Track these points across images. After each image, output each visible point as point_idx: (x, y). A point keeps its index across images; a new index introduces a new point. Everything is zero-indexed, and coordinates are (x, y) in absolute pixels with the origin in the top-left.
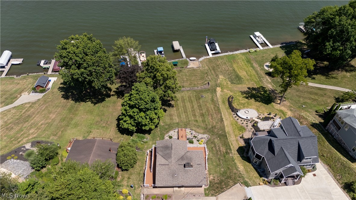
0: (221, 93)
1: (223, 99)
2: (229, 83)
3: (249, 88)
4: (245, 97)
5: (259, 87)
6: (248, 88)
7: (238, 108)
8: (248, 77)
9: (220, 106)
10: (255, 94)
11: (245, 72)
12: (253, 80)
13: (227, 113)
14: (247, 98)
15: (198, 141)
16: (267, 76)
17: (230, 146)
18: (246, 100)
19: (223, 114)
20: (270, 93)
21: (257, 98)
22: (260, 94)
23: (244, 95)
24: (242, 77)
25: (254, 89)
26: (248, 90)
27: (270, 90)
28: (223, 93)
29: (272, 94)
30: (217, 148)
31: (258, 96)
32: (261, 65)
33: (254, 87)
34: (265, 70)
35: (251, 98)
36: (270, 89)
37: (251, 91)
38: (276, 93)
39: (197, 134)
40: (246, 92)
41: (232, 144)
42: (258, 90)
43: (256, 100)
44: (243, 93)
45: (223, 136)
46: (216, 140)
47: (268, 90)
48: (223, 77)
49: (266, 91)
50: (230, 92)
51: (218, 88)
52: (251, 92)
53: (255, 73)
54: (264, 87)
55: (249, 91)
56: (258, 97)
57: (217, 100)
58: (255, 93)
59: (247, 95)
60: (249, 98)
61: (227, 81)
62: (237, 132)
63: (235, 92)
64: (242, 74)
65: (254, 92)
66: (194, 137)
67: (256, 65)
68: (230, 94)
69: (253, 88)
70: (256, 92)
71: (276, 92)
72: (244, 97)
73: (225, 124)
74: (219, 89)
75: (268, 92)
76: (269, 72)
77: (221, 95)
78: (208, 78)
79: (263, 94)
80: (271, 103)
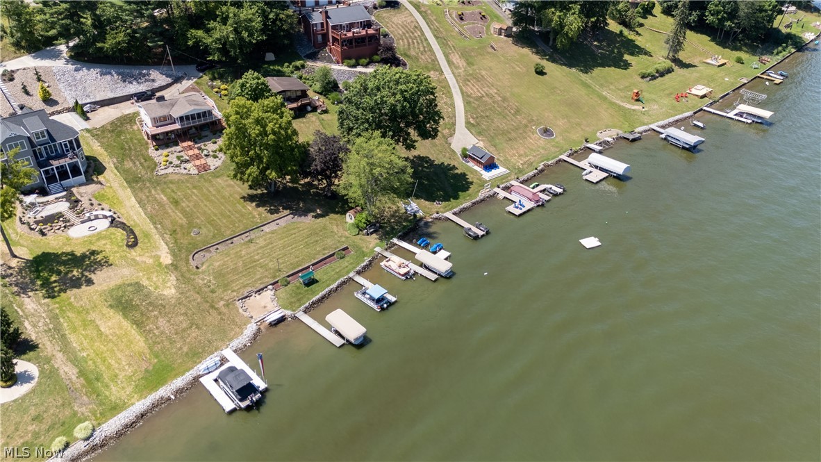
0: (159, 253)
1: (149, 241)
2: (145, 282)
3: (90, 282)
4: (98, 254)
5: (62, 294)
6: (93, 283)
7: (113, 230)
8: (93, 315)
9: (152, 226)
10: (74, 267)
11: (103, 330)
12: (79, 312)
13: (135, 218)
14: (93, 253)
15: (171, 163)
16: (33, 338)
17: (118, 171)
18: (94, 248)
19: (143, 214)
20: (33, 282)
21: (69, 260)
22: (59, 273)
23: (99, 257)
24: (112, 312)
25: (76, 284)
26: (92, 276)
27: (32, 290)
28: (153, 254)
29: (27, 280)
30: (137, 163)
31: (65, 265)
32: (50, 375)
33: (75, 291)
34: (36, 361)
35: (84, 256)
36: (30, 294)
37: (83, 275)
38: (16, 285)
39: (176, 171)
40: (96, 269)
41: (116, 175)
42: (65, 284)
43: (72, 254)
44: (106, 263)
45: (133, 181)
46: (143, 172)
47: (36, 290)
48: (165, 293)
49: (42, 285)
50: (138, 259)
51: (170, 262)
52: (85, 270)
53: (72, 337)
54: (49, 297)
55: (90, 271)
56: (65, 263)
57: (162, 236)
58: (72, 271)
59: (94, 259)
60: (88, 253)
61: (151, 286)
62: (109, 193)
63: (124, 263)
64: (113, 323)
65: (75, 273)
66: (180, 167)
67: (68, 371)
68: (134, 253)
69: (79, 286)
70: (70, 275)
71: (16, 289)
72: (101, 251)
73: (133, 199)
74: (167, 259)
75: (39, 283)
76: (24, 353)
77: (157, 248)
78: (203, 279)
79: (51, 276)
80: (34, 258)
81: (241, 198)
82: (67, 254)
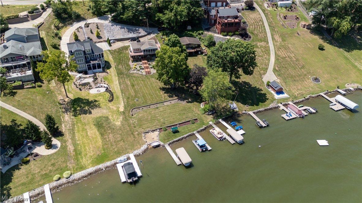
0: (120, 106)
1: (118, 100)
2: (110, 117)
3: (90, 113)
4: (97, 102)
5: (79, 116)
6: (91, 114)
7: (106, 93)
8: (87, 127)
9: (121, 94)
10: (87, 105)
11: (88, 134)
12: (83, 125)
13: (116, 89)
14: (96, 101)
15: (136, 69)
16: (63, 131)
17: (116, 69)
18: (96, 99)
19: (119, 88)
20: (71, 109)
21: (86, 102)
22: (81, 107)
23: (97, 103)
24: (94, 127)
25: (85, 112)
26: (92, 111)
27: (69, 112)
28: (117, 106)
29: (69, 107)
30: (124, 67)
31: (84, 104)
32: (64, 147)
33: (84, 115)
34: (61, 141)
35: (92, 102)
36: (68, 113)
37: (89, 109)
38: (64, 109)
39: (137, 72)
40: (94, 108)
41: (114, 70)
42: (81, 112)
43: (88, 100)
44: (98, 106)
45: (120, 74)
46: (125, 71)
47: (71, 112)
48: (116, 123)
49: (73, 111)
50: (111, 107)
51: (122, 110)
52: (90, 107)
53: (77, 134)
54: (74, 116)
55: (92, 108)
56: (84, 103)
57: (123, 99)
58: (85, 107)
59: (95, 104)
60: (93, 101)
61: (112, 119)
62: (109, 77)
63: (105, 107)
64: (93, 132)
65: (86, 108)
66: (139, 71)
67: (71, 148)
68: (110, 104)
69: (86, 114)
70: (84, 109)
71: (64, 110)
72: (98, 101)
73: (117, 81)
74: (122, 109)
75: (73, 109)
76: (58, 137)
77: (120, 104)
78: (133, 121)
79: (78, 107)
80: (74, 99)
81: (160, 88)
82: (86, 100)
